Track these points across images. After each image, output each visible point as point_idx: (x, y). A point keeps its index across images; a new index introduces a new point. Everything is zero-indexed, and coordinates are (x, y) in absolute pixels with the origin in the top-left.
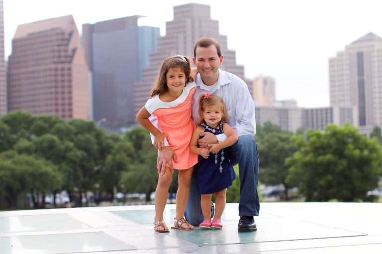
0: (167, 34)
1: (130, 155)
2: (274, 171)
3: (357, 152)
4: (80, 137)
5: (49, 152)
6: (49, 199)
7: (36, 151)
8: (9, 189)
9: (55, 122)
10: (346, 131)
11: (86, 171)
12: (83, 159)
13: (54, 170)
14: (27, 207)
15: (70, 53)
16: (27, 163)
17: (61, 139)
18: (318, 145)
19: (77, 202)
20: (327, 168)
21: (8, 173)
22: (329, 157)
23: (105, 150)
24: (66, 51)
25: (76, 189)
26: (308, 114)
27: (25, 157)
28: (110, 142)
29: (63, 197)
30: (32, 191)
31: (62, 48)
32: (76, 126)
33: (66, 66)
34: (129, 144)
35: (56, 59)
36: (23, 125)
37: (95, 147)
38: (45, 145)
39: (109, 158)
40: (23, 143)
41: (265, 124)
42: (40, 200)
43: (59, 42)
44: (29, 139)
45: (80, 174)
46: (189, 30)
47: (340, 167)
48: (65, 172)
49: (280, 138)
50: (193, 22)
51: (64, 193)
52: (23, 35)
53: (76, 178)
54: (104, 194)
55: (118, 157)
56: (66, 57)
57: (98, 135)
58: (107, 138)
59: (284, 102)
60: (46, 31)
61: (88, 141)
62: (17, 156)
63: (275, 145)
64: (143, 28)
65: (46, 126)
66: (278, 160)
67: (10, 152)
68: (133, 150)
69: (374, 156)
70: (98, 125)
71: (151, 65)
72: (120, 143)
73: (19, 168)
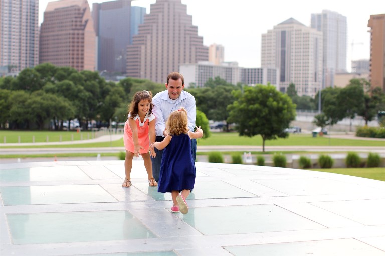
0: (151, 12)
1: (121, 96)
2: (220, 112)
3: (275, 103)
4: (88, 82)
5: (66, 92)
6: (65, 124)
7: (58, 91)
8: (39, 116)
9: (72, 72)
10: (269, 89)
11: (92, 106)
12: (90, 98)
13: (70, 105)
14: (50, 129)
15: (83, 23)
16: (51, 99)
17: (75, 84)
18: (249, 97)
19: (85, 127)
20: (256, 113)
21: (39, 106)
22: (257, 106)
23: (105, 93)
24: (81, 21)
25: (84, 118)
26: (245, 72)
27: (50, 95)
28: (108, 86)
29: (75, 123)
30: (54, 118)
31: (78, 19)
32: (86, 75)
33: (80, 32)
34: (121, 89)
35: (74, 27)
36: (50, 73)
37: (98, 90)
38: (64, 87)
39: (108, 97)
40: (49, 85)
41: (216, 78)
42: (60, 124)
43: (77, 15)
44: (53, 82)
45: (88, 108)
46: (166, 10)
47: (264, 114)
48: (77, 106)
49: (225, 89)
50: (169, 5)
51: (76, 120)
52: (52, 9)
53: (84, 110)
54: (103, 122)
55: (114, 97)
56: (81, 25)
57: (101, 82)
58: (107, 84)
59: (229, 63)
60: (68, 7)
61: (93, 86)
62: (44, 94)
63: (221, 94)
64: (134, 7)
65: (65, 74)
66: (223, 104)
67: (40, 91)
68: (124, 93)
69: (286, 106)
70: (100, 74)
71: (139, 34)
72: (116, 88)
73: (45, 102)
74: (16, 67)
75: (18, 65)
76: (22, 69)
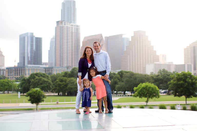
0: (132, 40)
1: (119, 79)
2: (165, 85)
10: (188, 74)
18: (178, 78)
20: (181, 85)
22: (182, 82)
26: (177, 66)
28: (113, 75)
34: (119, 76)
41: (163, 70)
46: (139, 39)
47: (185, 85)
49: (167, 75)
50: (140, 36)
52: (86, 40)
55: (115, 80)
59: (169, 63)
63: (165, 77)
64: (124, 38)
66: (166, 82)
68: (120, 78)
71: (127, 50)
72: (116, 75)
74: (70, 67)
75: (71, 66)
76: (73, 68)
